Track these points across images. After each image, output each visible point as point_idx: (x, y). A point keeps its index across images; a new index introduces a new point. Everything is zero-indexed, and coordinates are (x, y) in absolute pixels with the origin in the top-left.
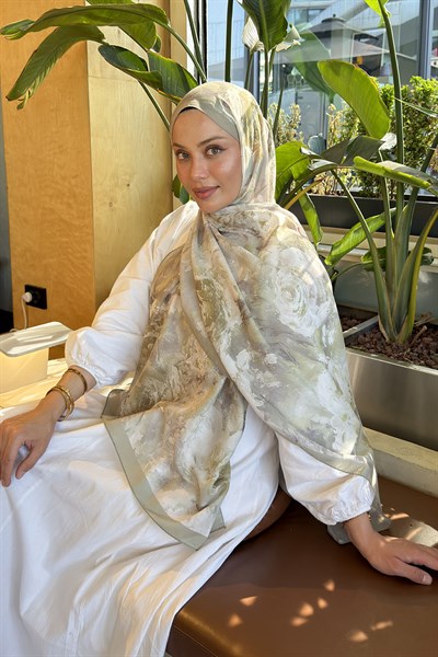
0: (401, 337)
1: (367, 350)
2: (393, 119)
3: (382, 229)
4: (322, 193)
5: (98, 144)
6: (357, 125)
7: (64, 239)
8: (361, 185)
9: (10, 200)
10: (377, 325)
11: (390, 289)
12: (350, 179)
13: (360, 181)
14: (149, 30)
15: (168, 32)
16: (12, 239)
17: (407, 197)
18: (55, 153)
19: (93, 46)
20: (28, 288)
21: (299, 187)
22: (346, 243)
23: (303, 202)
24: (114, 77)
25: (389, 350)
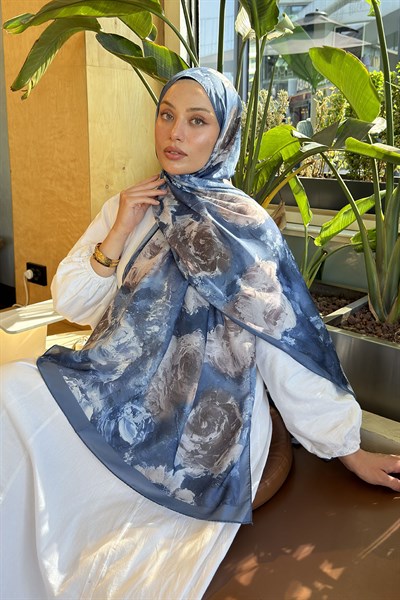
0: (391, 318)
1: (357, 331)
2: (383, 103)
3: (372, 211)
4: (309, 176)
5: (95, 129)
6: (344, 111)
7: (64, 220)
8: (348, 168)
9: (13, 183)
10: (366, 306)
11: (379, 270)
12: (336, 163)
13: (346, 164)
14: (146, 19)
15: (162, 21)
16: (14, 219)
17: (397, 180)
18: (55, 138)
19: (91, 35)
20: (30, 266)
21: (289, 170)
22: (336, 225)
23: (293, 184)
24: (111, 66)
25: (379, 331)
